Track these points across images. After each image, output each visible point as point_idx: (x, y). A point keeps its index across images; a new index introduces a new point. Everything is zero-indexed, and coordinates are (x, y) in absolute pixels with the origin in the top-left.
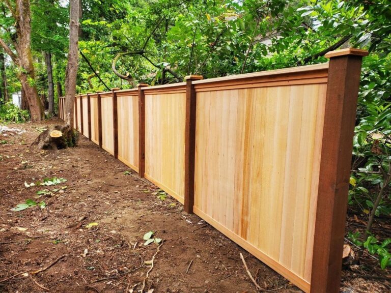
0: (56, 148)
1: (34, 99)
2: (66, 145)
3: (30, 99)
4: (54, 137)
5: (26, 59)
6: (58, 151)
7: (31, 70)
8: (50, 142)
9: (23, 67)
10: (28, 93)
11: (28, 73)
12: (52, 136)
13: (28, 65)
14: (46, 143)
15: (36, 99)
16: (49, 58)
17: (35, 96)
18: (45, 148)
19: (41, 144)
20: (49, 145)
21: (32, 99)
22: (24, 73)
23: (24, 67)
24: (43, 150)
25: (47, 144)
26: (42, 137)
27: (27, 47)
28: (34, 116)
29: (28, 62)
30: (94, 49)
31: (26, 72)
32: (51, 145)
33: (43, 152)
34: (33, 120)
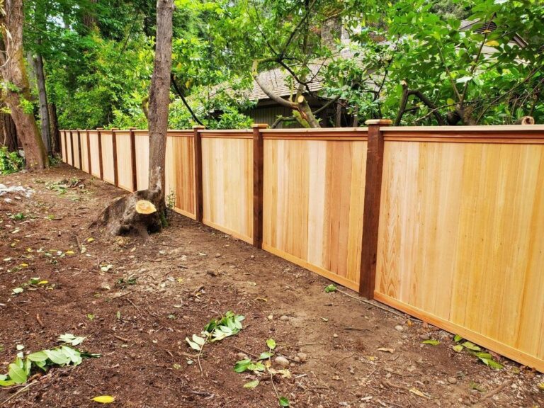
0: (145, 233)
1: (30, 134)
2: (159, 226)
3: (23, 134)
4: (144, 212)
5: (17, 69)
6: (150, 239)
7: (25, 86)
8: (134, 221)
9: (11, 81)
10: (19, 125)
11: (21, 92)
12: (140, 212)
13: (20, 78)
14: (127, 223)
15: (33, 134)
16: (39, 68)
17: (32, 129)
18: (123, 232)
19: (114, 226)
20: (131, 228)
21: (27, 134)
22: (14, 92)
23: (14, 81)
24: (121, 237)
25: (127, 226)
26: (112, 212)
27: (17, 49)
28: (31, 161)
29: (20, 72)
30: (184, 51)
31: (18, 90)
32: (135, 227)
33: (121, 240)
34: (29, 168)
